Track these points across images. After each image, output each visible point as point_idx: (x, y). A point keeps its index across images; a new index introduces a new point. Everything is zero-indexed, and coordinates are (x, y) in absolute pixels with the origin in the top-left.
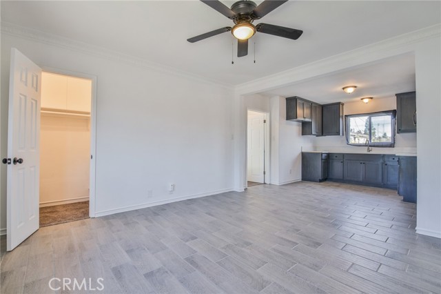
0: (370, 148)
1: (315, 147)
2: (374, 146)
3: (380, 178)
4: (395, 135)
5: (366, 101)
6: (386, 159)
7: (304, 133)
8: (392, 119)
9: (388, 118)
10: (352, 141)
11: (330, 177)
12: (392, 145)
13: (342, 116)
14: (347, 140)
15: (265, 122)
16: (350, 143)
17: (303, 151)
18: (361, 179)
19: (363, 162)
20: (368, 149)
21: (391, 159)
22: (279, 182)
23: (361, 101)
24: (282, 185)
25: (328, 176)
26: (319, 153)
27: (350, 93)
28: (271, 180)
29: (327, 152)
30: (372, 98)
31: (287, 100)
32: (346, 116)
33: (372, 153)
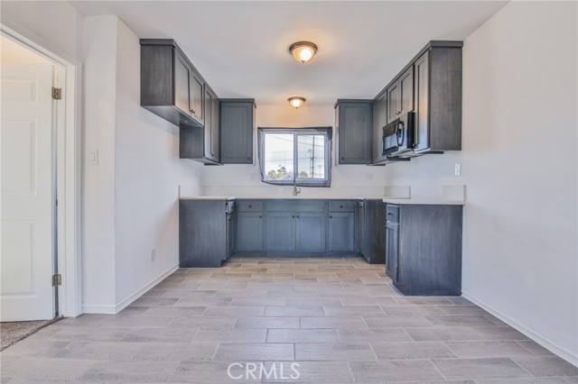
0: (298, 188)
1: (203, 187)
2: (303, 185)
4: (331, 167)
5: (296, 103)
7: (183, 154)
8: (326, 141)
9: (320, 140)
12: (326, 184)
14: (262, 174)
16: (266, 179)
17: (182, 195)
19: (297, 215)
20: (296, 190)
22: (116, 303)
23: (287, 102)
24: (129, 308)
25: (235, 247)
26: (221, 201)
27: (303, 62)
28: (83, 302)
29: (234, 198)
30: (304, 100)
31: (142, 45)
32: (259, 128)
33: (299, 197)
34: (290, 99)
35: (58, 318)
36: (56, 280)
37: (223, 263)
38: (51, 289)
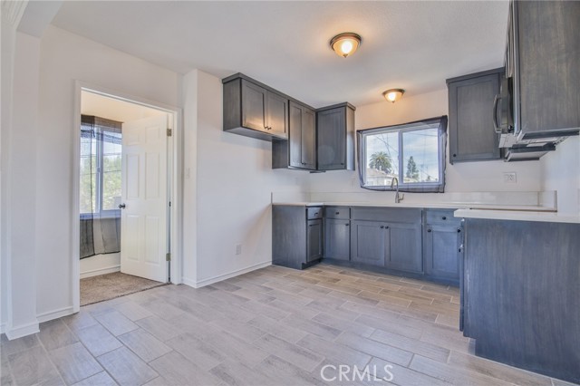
0: (401, 194)
1: (307, 194)
2: (408, 191)
3: (418, 259)
4: (445, 168)
5: (392, 96)
6: (429, 219)
7: (276, 164)
8: (439, 134)
9: (433, 134)
10: (370, 181)
11: (327, 255)
12: (439, 189)
13: (352, 133)
14: (361, 179)
15: (169, 133)
16: (366, 185)
17: (277, 201)
18: (382, 261)
19: (385, 225)
20: (398, 196)
21: (439, 220)
22: (198, 280)
23: (383, 97)
24: (208, 287)
25: (323, 253)
26: (302, 206)
27: (345, 56)
28: (182, 275)
29: (321, 204)
30: (401, 91)
31: (224, 83)
32: (358, 131)
33: (402, 204)
34: (384, 93)
35: (169, 283)
36: (168, 257)
37: (305, 267)
38: (166, 263)
